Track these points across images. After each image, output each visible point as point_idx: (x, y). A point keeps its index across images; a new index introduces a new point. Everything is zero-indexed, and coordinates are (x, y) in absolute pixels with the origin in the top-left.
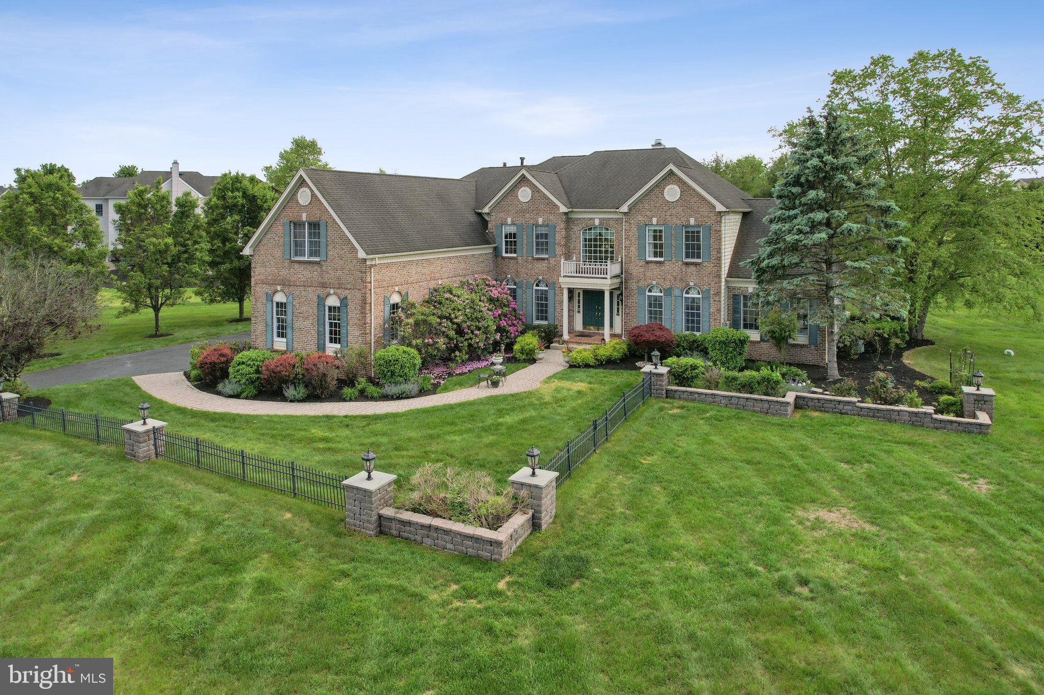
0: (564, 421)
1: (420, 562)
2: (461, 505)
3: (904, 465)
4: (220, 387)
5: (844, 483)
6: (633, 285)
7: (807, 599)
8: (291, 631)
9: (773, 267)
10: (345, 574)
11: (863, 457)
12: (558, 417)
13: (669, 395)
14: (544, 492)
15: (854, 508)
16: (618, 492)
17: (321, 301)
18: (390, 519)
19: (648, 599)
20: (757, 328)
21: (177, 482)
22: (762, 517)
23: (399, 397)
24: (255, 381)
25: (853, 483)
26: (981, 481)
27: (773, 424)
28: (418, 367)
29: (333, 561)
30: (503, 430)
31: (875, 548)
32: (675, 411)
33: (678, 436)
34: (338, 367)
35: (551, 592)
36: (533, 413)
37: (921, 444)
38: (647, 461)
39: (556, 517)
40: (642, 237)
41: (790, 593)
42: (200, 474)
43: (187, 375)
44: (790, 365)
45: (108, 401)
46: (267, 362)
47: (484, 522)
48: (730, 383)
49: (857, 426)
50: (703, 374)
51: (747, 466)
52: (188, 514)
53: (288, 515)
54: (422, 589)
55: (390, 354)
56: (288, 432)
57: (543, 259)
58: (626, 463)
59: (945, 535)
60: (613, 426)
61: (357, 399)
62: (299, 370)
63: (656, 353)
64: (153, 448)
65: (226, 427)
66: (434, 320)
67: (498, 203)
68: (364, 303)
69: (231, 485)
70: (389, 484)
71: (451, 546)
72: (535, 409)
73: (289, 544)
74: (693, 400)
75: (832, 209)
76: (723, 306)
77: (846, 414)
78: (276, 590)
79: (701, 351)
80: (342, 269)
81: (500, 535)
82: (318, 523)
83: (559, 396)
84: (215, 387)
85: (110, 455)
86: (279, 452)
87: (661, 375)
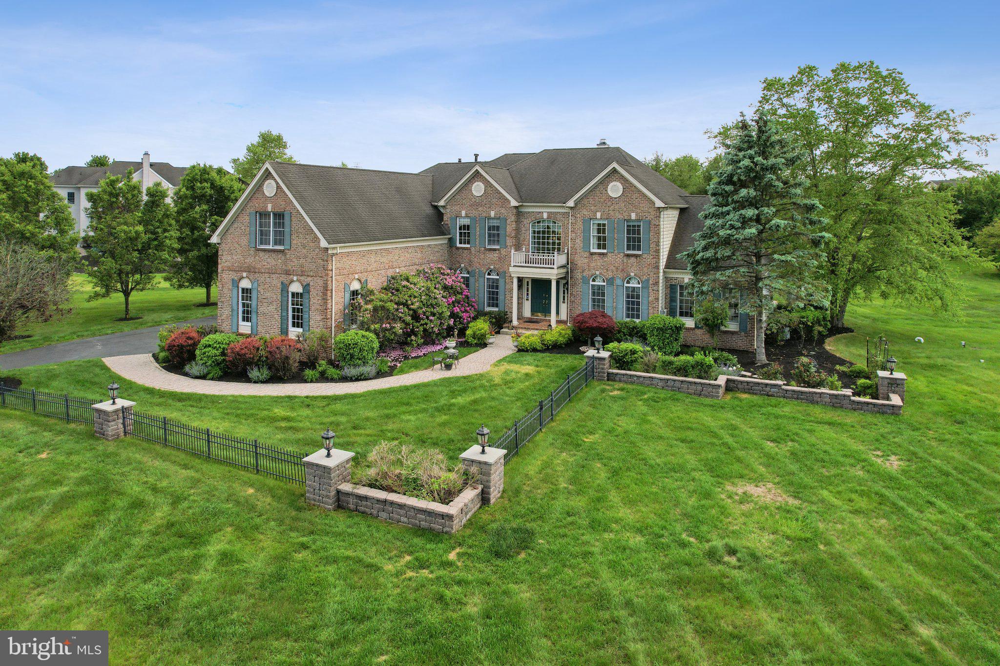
0: (512, 402)
1: (376, 534)
2: (415, 480)
3: (825, 443)
4: (187, 368)
5: (770, 460)
6: (578, 275)
7: (734, 568)
8: (252, 601)
9: (707, 259)
10: (304, 546)
11: (788, 436)
12: (507, 398)
13: (611, 377)
14: (493, 469)
15: (778, 483)
16: (562, 468)
17: (285, 288)
18: (348, 494)
19: (589, 568)
20: (692, 316)
21: (145, 459)
22: (695, 491)
23: (358, 379)
24: (221, 363)
25: (778, 460)
26: (893, 458)
27: (705, 406)
28: (375, 351)
29: (293, 534)
30: (455, 410)
31: (797, 520)
32: (616, 393)
33: (618, 416)
34: (300, 351)
35: (499, 562)
36: (484, 394)
37: (840, 424)
38: (589, 439)
39: (504, 491)
40: (587, 231)
41: (719, 562)
42: (167, 451)
43: (156, 357)
44: (722, 350)
45: (78, 382)
46: (232, 345)
47: (437, 497)
48: (666, 367)
49: (783, 407)
50: (642, 358)
51: (681, 444)
52: (155, 490)
53: (251, 491)
54: (377, 560)
55: (349, 338)
56: (251, 411)
57: (495, 250)
58: (570, 441)
59: (860, 508)
60: (558, 406)
61: (317, 381)
62: (263, 353)
63: (599, 338)
64: (122, 426)
65: (192, 406)
66: (392, 306)
67: (453, 196)
68: (326, 290)
69: (196, 462)
70: (348, 461)
71: (405, 520)
72: (485, 390)
73: (252, 518)
74: (632, 383)
75: (762, 207)
76: (660, 295)
77: (772, 396)
78: (239, 561)
79: (640, 337)
80: (306, 257)
81: (452, 509)
82: (280, 498)
83: (508, 378)
84: (183, 368)
85: (79, 434)
86: (243, 431)
87: (603, 359)
